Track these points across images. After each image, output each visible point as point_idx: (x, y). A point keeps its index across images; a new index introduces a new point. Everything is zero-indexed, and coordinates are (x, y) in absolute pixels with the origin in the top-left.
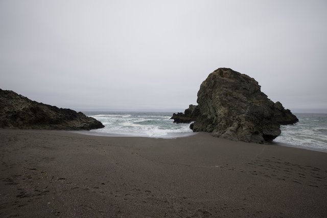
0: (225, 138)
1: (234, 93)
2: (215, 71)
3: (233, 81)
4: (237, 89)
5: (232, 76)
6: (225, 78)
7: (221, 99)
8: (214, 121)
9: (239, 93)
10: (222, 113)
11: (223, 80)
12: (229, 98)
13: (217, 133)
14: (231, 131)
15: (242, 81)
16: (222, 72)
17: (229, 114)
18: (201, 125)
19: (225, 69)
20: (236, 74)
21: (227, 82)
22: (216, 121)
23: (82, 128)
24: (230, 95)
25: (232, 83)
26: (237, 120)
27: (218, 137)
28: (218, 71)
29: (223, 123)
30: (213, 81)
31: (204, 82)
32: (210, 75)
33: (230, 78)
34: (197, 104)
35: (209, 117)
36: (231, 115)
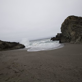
0: (76, 43)
1: (77, 25)
2: (67, 18)
3: (76, 20)
4: (78, 23)
5: (75, 18)
6: (72, 20)
7: (72, 29)
8: (70, 38)
9: (79, 25)
10: (73, 34)
11: (72, 21)
12: (75, 27)
13: (72, 42)
14: (78, 40)
15: (79, 20)
16: (70, 18)
17: (76, 34)
18: (64, 40)
19: (71, 16)
20: (76, 18)
21: (73, 21)
22: (71, 38)
23: (21, 48)
24: (75, 26)
25: (75, 21)
26: (80, 36)
27: (73, 43)
28: (68, 18)
29: (74, 38)
30: (67, 22)
31: (63, 23)
32: (65, 20)
33: (74, 19)
34: (61, 33)
35: (67, 37)
36: (77, 34)
